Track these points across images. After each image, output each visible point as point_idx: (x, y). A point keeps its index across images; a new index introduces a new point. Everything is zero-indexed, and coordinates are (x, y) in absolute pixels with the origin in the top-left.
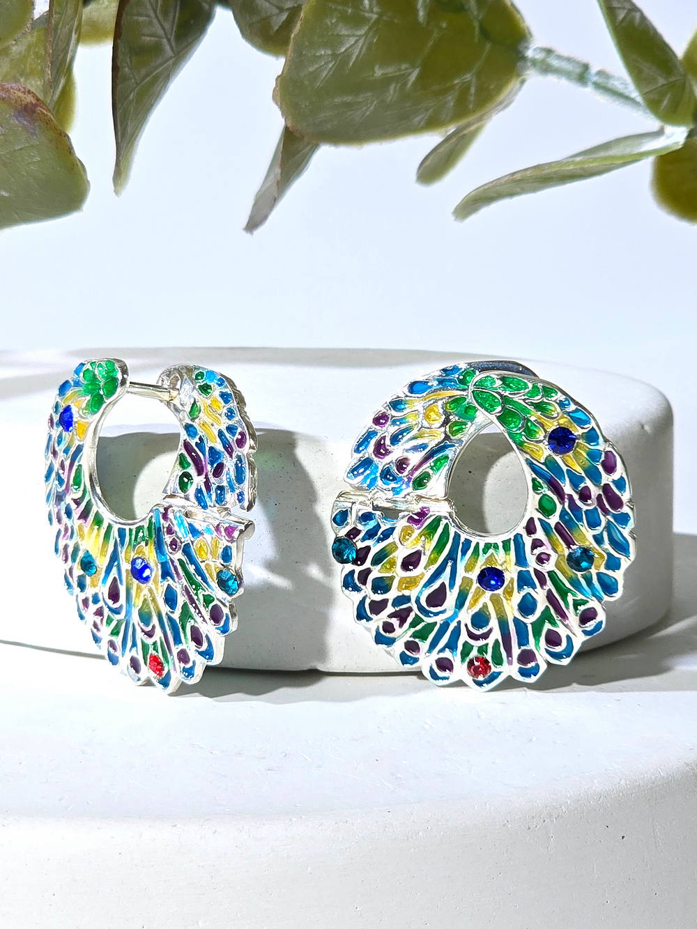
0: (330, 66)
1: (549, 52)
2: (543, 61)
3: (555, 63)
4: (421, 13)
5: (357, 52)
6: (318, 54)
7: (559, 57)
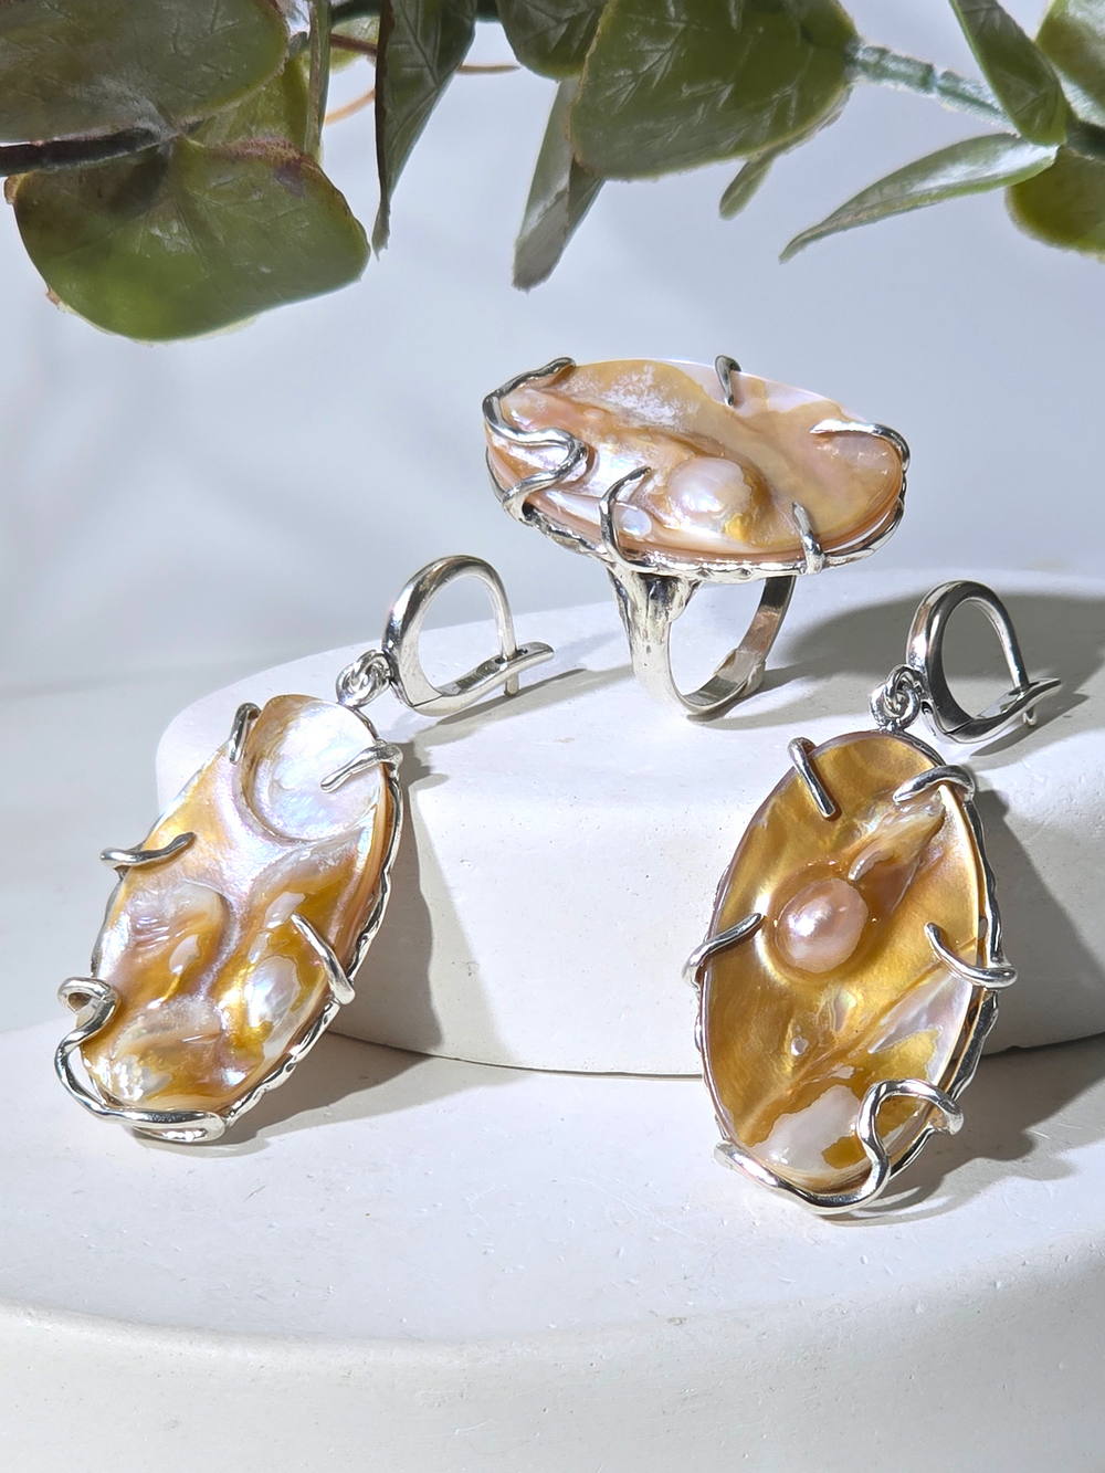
0: (630, 88)
1: (883, 52)
2: (877, 64)
3: (892, 66)
4: (734, 17)
5: (662, 69)
6: (616, 75)
7: (896, 59)
